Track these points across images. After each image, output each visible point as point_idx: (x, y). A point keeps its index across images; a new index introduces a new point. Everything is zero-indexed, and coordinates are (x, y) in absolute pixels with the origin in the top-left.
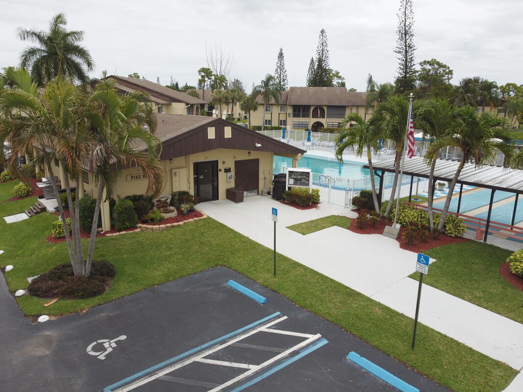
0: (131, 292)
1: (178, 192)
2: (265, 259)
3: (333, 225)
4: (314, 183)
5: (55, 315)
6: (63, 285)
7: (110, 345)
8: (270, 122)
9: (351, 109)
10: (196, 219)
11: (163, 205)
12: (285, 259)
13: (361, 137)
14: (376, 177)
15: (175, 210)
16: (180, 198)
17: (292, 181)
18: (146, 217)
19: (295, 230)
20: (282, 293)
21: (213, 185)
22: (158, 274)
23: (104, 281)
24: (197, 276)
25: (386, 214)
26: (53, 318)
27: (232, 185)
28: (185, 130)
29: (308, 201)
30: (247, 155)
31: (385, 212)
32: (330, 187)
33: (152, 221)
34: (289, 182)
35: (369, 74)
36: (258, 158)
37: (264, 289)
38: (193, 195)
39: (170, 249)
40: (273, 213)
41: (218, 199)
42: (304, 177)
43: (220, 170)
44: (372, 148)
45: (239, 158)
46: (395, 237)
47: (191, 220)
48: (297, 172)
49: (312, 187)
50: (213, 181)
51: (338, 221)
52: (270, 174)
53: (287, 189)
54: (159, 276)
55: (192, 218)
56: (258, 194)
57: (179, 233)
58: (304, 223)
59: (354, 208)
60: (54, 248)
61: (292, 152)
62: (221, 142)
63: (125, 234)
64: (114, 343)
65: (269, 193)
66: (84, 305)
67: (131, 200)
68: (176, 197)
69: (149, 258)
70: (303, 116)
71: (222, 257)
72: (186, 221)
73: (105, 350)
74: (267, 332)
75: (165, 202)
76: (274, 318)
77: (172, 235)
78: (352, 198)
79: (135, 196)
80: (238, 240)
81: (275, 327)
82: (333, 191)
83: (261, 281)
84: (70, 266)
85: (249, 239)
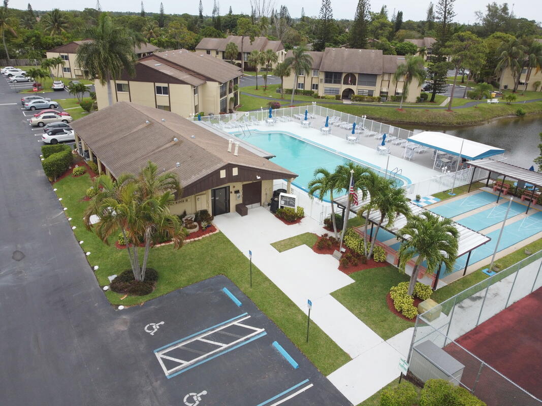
0: (167, 292)
1: (201, 211)
3: (304, 243)
5: (127, 306)
6: (129, 286)
7: (156, 327)
8: (303, 85)
10: (211, 234)
11: (190, 223)
12: (260, 274)
15: (198, 226)
16: (201, 216)
17: (283, 202)
19: (275, 247)
20: (252, 300)
22: (183, 279)
23: (152, 284)
24: (206, 282)
26: (126, 308)
27: (240, 201)
28: (204, 173)
29: (294, 219)
34: (281, 202)
37: (243, 295)
38: (211, 211)
39: (192, 259)
41: (229, 212)
42: (292, 200)
43: (231, 192)
45: (246, 183)
46: (339, 259)
47: (207, 235)
48: (287, 197)
51: (308, 239)
52: (270, 190)
53: (279, 207)
55: (209, 233)
56: (261, 206)
57: (198, 247)
58: (284, 240)
59: (326, 226)
60: (121, 253)
62: (230, 179)
63: (164, 246)
64: (158, 326)
65: (268, 205)
66: (142, 300)
68: (199, 214)
69: (179, 266)
70: (335, 82)
71: (223, 268)
72: (204, 236)
73: (153, 330)
74: (237, 325)
75: (191, 220)
76: (243, 316)
77: (194, 248)
78: (324, 219)
80: (235, 254)
81: (242, 323)
83: (242, 289)
84: (132, 272)
85: (243, 254)
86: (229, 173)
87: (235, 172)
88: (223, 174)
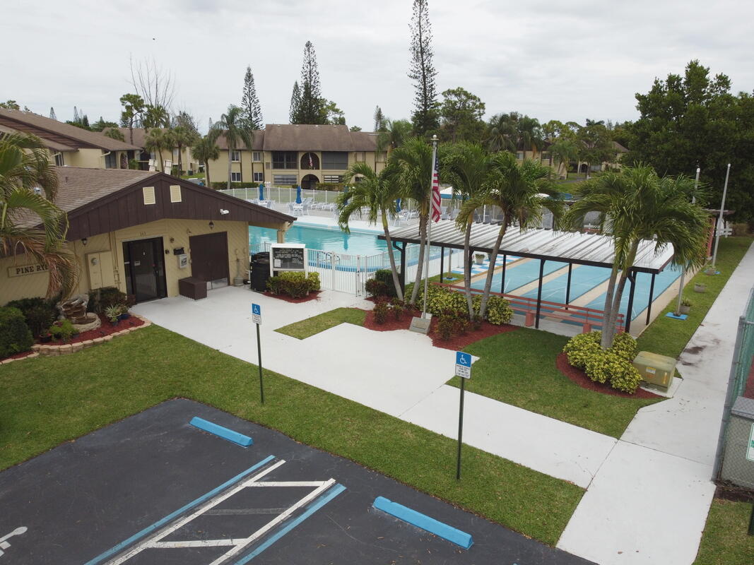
0: (29, 455)
1: (100, 289)
2: (246, 380)
3: (342, 322)
4: (310, 264)
8: (239, 176)
9: (356, 156)
10: (133, 329)
11: (77, 313)
12: (276, 377)
13: (373, 197)
14: (395, 250)
15: (97, 317)
16: (104, 298)
17: (278, 263)
18: (46, 333)
19: (287, 334)
20: (275, 428)
21: (157, 275)
22: (74, 420)
24: (141, 417)
25: (412, 302)
27: (188, 273)
28: (105, 192)
29: (304, 290)
30: (209, 228)
31: (410, 299)
32: (334, 267)
33: (59, 339)
34: (275, 265)
35: (377, 107)
36: (224, 230)
37: (247, 424)
38: (126, 292)
39: (93, 379)
40: (254, 312)
41: (166, 295)
42: (296, 255)
43: (167, 252)
44: (387, 211)
45: (196, 233)
46: (426, 331)
47: (125, 331)
48: (285, 249)
49: (308, 269)
50: (156, 268)
51: (347, 315)
52: (244, 253)
53: (272, 275)
54: (77, 423)
55: (127, 328)
56: (229, 284)
57: (106, 354)
58: (300, 322)
59: (368, 296)
61: (276, 221)
62: (164, 209)
64: (6, 542)
65: (245, 282)
67: (18, 307)
68: (98, 298)
69: (58, 397)
70: (289, 167)
71: (179, 383)
72: (116, 334)
74: (256, 487)
75: (79, 306)
76: (265, 465)
77: (94, 357)
78: (365, 282)
79: (25, 301)
80: (202, 356)
81: (268, 478)
82: (338, 272)
83: (241, 414)
85: (221, 353)
86: (163, 195)
87: (176, 194)
88: (149, 196)
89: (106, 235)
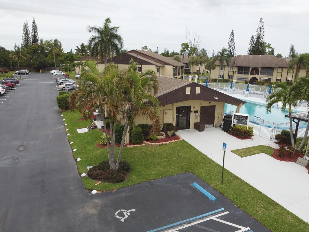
0: (138, 182)
1: (167, 123)
2: (216, 171)
3: (262, 152)
4: (250, 121)
5: (100, 191)
6: (104, 174)
7: (127, 213)
8: (223, 76)
9: (278, 70)
10: (176, 140)
11: (158, 131)
12: (229, 173)
14: (293, 123)
15: (165, 134)
16: (168, 127)
17: (236, 121)
18: (148, 138)
19: (236, 154)
20: (226, 196)
21: (187, 118)
22: (153, 172)
23: (125, 174)
24: (175, 177)
25: (299, 149)
26: (99, 192)
27: (198, 120)
28: (173, 89)
29: (246, 134)
30: (209, 103)
31: (298, 147)
32: (261, 125)
33: (152, 140)
34: (234, 121)
35: (292, 44)
36: (215, 105)
37: (214, 191)
38: (175, 126)
39: (161, 158)
41: (189, 128)
42: (244, 119)
43: (192, 112)
45: (203, 105)
46: (306, 165)
47: (173, 141)
48: (239, 116)
49: (249, 125)
50: (187, 116)
51: (265, 150)
52: (222, 114)
53: (232, 126)
54: (154, 174)
55: (174, 140)
56: (214, 127)
57: (166, 149)
58: (242, 149)
59: (276, 142)
60: (101, 150)
61: (237, 102)
62: (193, 96)
63: (136, 146)
64: (129, 213)
65: (220, 126)
66: (115, 187)
67: (141, 127)
68: (166, 126)
69: (149, 162)
70: (245, 73)
71: (190, 166)
72: (170, 142)
73: (124, 216)
74: (215, 221)
75: (159, 129)
76: (220, 211)
77: (162, 149)
78: (275, 135)
79: (143, 125)
80: (200, 156)
81: (220, 218)
82: (263, 127)
83: (213, 185)
84: (108, 163)
85: (207, 157)
86: (193, 91)
87: (198, 90)
88: (188, 91)
89: (171, 104)
